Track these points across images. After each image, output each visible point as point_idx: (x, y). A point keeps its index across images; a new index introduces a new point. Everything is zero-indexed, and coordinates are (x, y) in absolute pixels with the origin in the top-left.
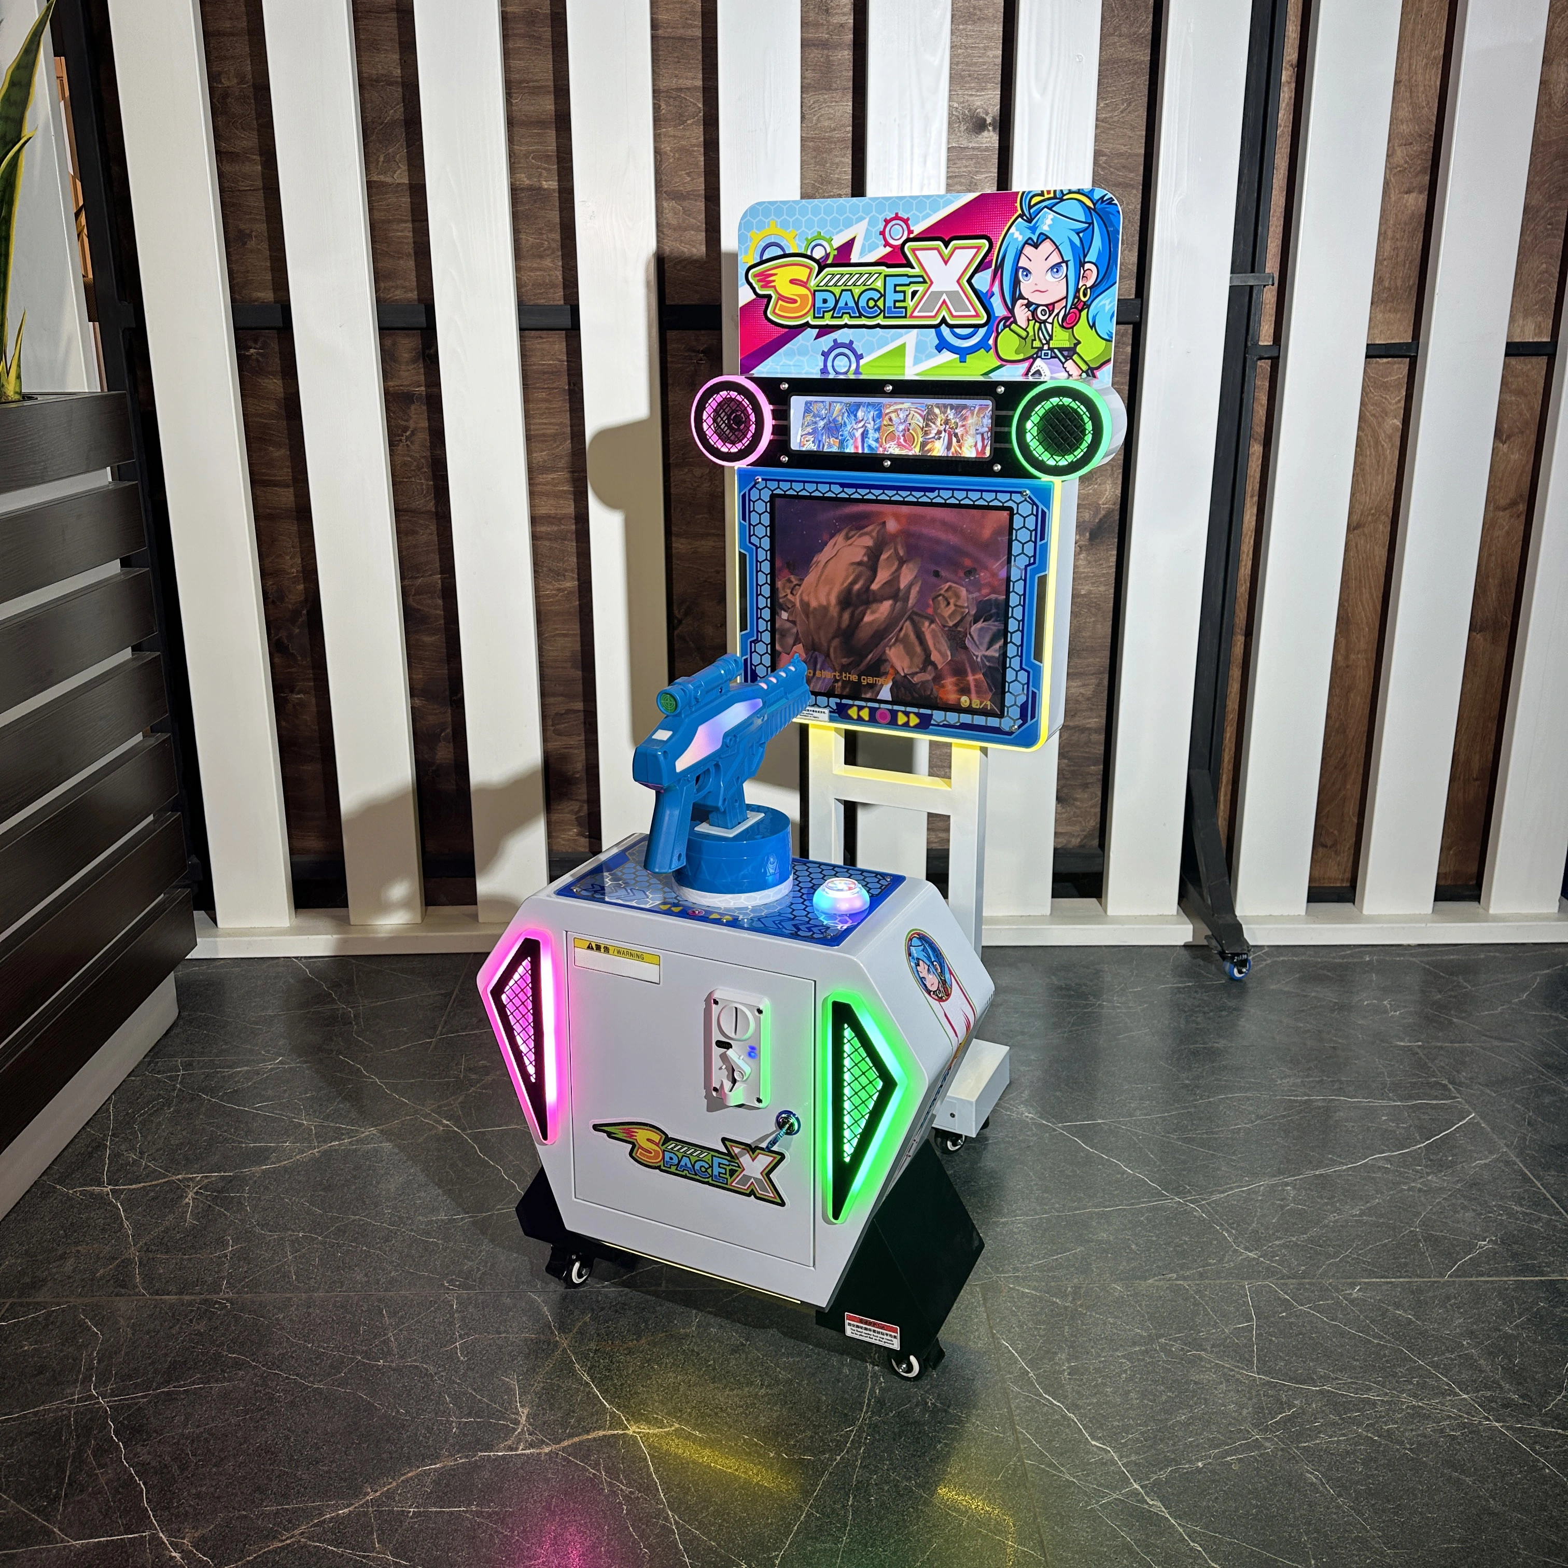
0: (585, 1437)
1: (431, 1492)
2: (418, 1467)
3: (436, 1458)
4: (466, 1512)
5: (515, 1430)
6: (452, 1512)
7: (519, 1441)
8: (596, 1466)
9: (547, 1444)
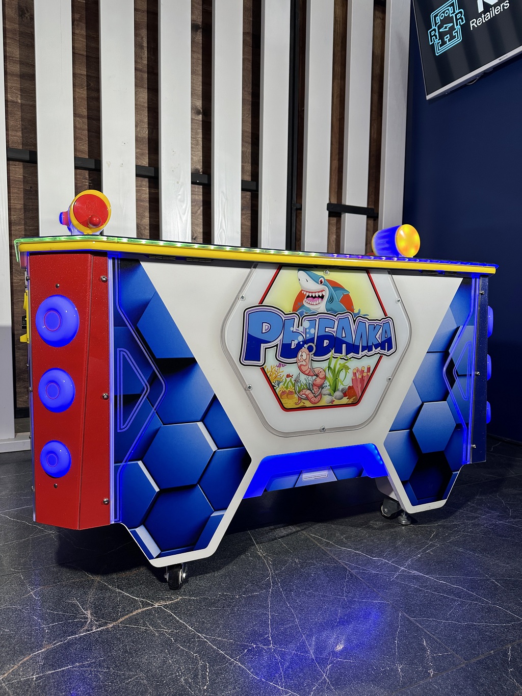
0: (131, 614)
1: (44, 664)
2: (30, 654)
3: (41, 647)
4: (73, 668)
5: (87, 622)
6: (63, 670)
7: (92, 626)
8: (145, 625)
9: (110, 623)
